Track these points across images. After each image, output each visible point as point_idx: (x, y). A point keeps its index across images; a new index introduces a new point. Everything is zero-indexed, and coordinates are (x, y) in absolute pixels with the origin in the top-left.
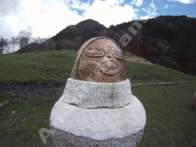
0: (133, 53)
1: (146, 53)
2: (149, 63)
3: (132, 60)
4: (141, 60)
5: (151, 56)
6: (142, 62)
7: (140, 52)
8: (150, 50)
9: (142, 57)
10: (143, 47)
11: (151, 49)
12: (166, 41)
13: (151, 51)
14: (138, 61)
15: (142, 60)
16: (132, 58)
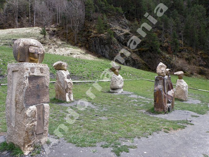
0: (68, 40)
1: (88, 40)
2: (90, 57)
3: (61, 52)
4: (77, 53)
5: (95, 46)
6: (79, 56)
7: (79, 39)
8: (95, 35)
9: (80, 47)
10: (84, 31)
11: (96, 33)
12: (125, 21)
13: (96, 37)
14: (71, 54)
15: (79, 53)
16: (61, 49)
